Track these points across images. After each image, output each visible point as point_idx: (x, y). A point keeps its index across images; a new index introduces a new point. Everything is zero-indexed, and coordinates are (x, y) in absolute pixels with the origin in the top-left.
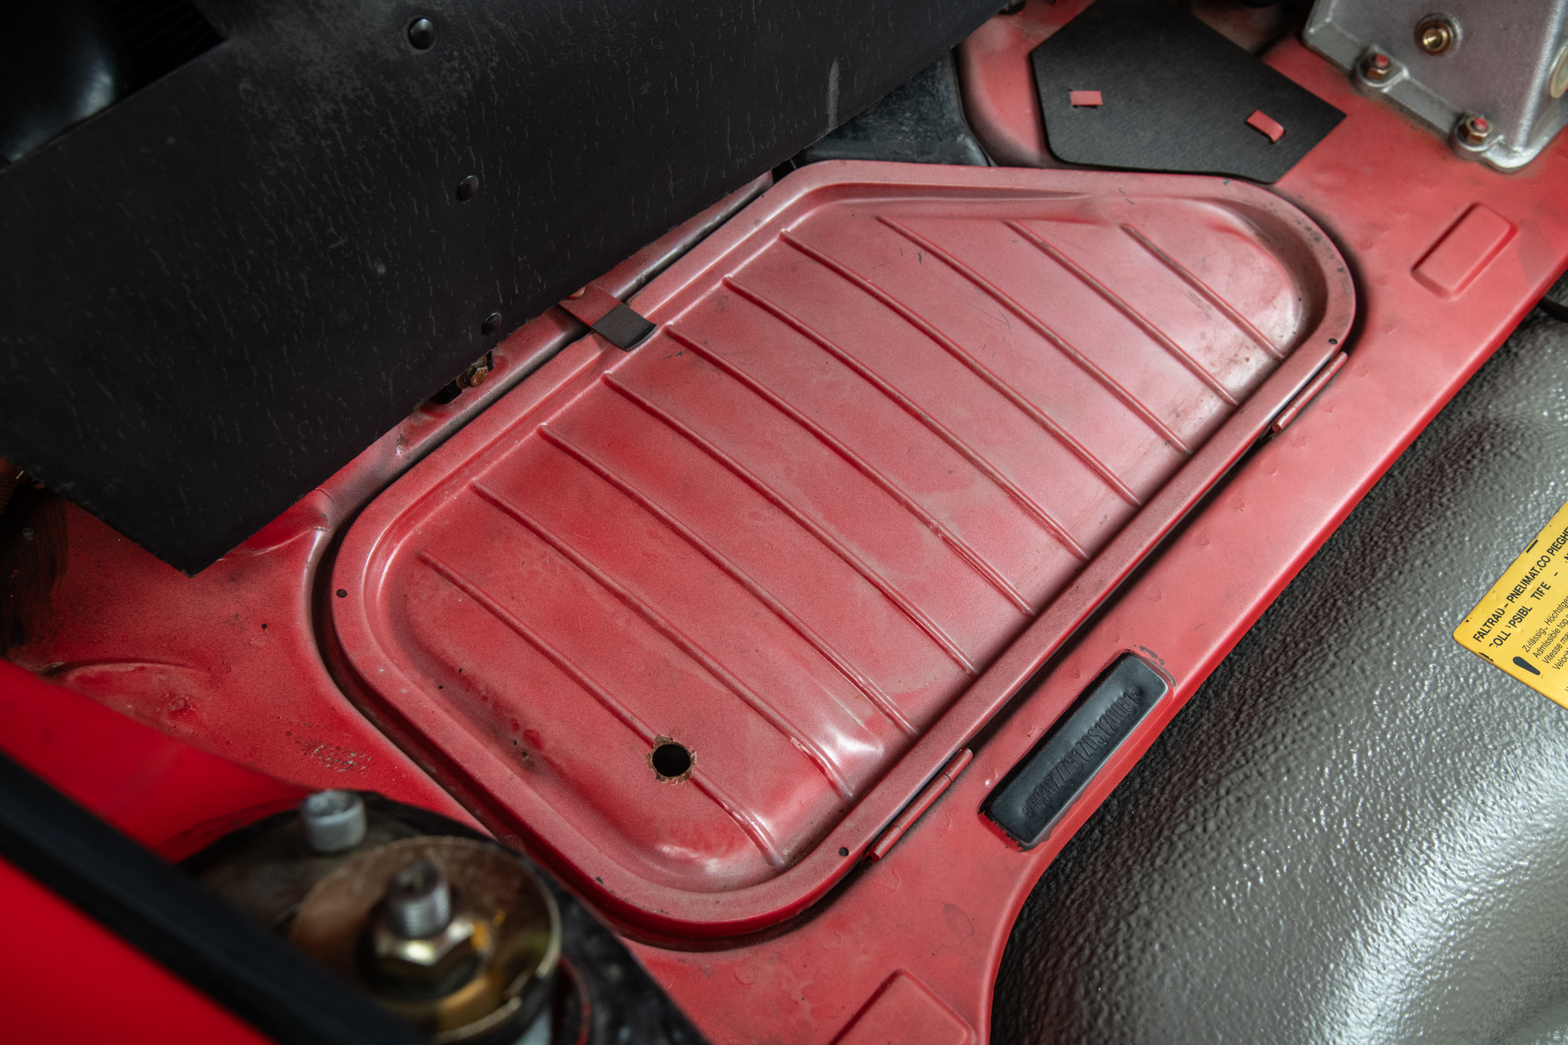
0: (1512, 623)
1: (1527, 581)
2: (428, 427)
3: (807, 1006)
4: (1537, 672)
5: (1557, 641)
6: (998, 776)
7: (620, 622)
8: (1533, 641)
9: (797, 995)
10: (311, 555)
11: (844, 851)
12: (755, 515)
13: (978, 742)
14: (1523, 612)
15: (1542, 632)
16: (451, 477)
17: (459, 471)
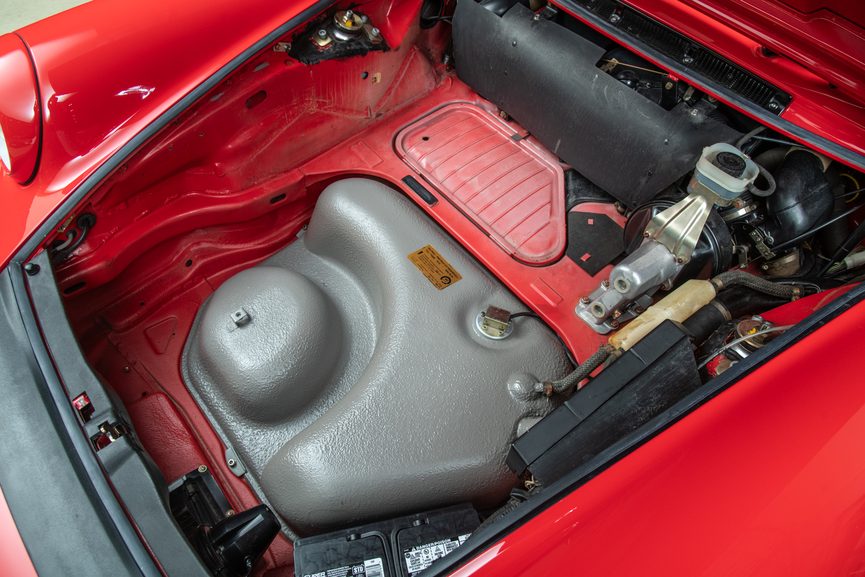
0: (431, 255)
1: (441, 261)
2: (495, 115)
3: (381, 150)
4: (419, 254)
5: (425, 260)
6: (415, 179)
7: (453, 135)
8: (426, 256)
9: (383, 148)
10: (470, 102)
11: (405, 156)
12: (474, 154)
13: (421, 176)
14: (434, 258)
15: (428, 258)
16: (485, 118)
17: (486, 119)
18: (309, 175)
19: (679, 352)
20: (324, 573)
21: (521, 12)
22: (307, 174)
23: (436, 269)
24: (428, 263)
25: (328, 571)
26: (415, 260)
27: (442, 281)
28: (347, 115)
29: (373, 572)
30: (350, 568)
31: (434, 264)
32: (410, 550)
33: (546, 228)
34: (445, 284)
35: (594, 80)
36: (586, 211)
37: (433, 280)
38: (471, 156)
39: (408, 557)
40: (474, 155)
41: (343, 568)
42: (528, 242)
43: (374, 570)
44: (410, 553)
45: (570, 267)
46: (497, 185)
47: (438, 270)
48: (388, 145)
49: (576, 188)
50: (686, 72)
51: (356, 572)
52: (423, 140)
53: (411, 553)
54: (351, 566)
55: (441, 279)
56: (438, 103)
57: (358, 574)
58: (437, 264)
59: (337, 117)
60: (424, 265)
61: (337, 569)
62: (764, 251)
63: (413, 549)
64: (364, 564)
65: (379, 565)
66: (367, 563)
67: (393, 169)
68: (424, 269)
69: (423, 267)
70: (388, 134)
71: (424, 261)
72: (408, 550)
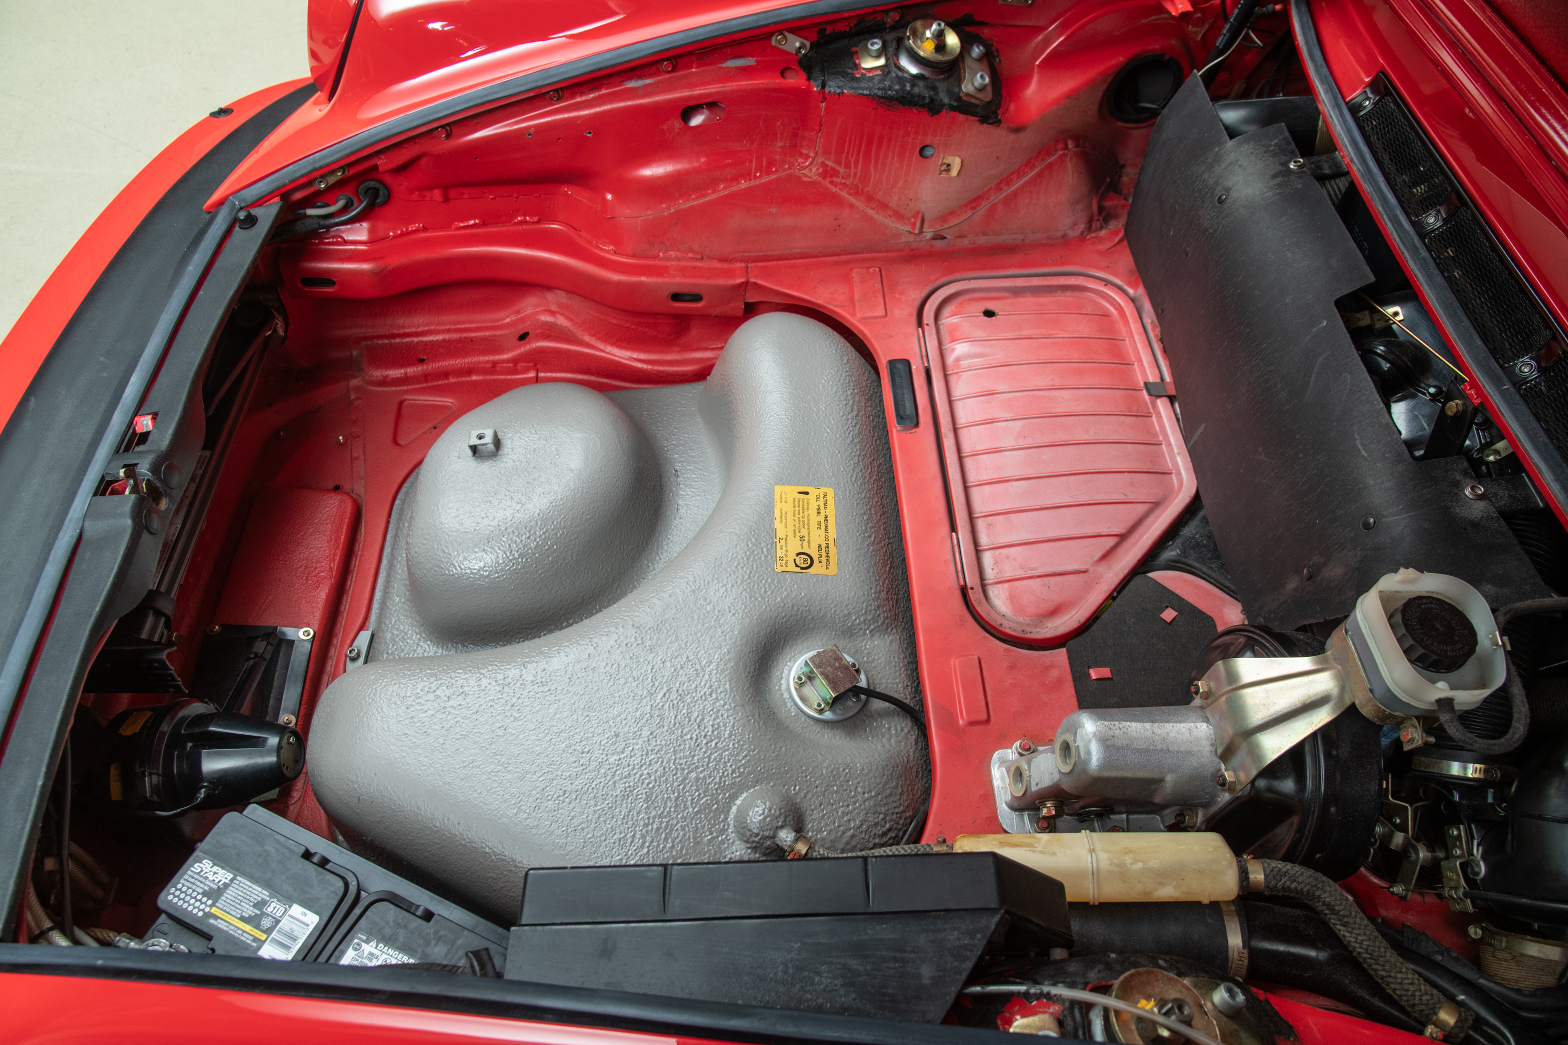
0: (819, 507)
1: (826, 527)
3: (897, 297)
4: (799, 493)
5: (801, 509)
6: (914, 371)
7: (1043, 331)
8: (808, 504)
9: (902, 296)
10: (1126, 287)
11: (927, 325)
12: (1053, 380)
13: (928, 372)
14: (819, 513)
15: (808, 509)
16: (1130, 327)
18: (755, 284)
19: (955, 929)
20: (232, 876)
21: (1273, 143)
22: (752, 280)
23: (804, 532)
24: (801, 516)
25: (239, 878)
26: (784, 500)
27: (797, 559)
28: (872, 211)
29: (291, 929)
30: (268, 899)
31: (808, 525)
32: (367, 942)
33: (1071, 577)
34: (797, 566)
35: (1315, 330)
36: (1177, 592)
37: (781, 548)
38: (1043, 381)
39: (355, 949)
40: (1051, 383)
41: (260, 889)
42: (1017, 583)
43: (295, 927)
44: (363, 944)
45: (1055, 673)
46: (1047, 454)
47: (806, 538)
48: (916, 296)
49: (1194, 538)
50: (1503, 394)
51: (270, 909)
52: (982, 314)
53: (364, 946)
54: (271, 896)
55: (798, 554)
56: (1062, 264)
57: (269, 915)
58: (814, 525)
59: (852, 206)
60: (790, 516)
61: (251, 884)
62: (1453, 884)
63: (373, 944)
64: (290, 907)
65: (308, 925)
66: (297, 910)
67: (891, 336)
68: (784, 521)
69: (786, 517)
70: (932, 277)
71: (797, 509)
72: (364, 938)
